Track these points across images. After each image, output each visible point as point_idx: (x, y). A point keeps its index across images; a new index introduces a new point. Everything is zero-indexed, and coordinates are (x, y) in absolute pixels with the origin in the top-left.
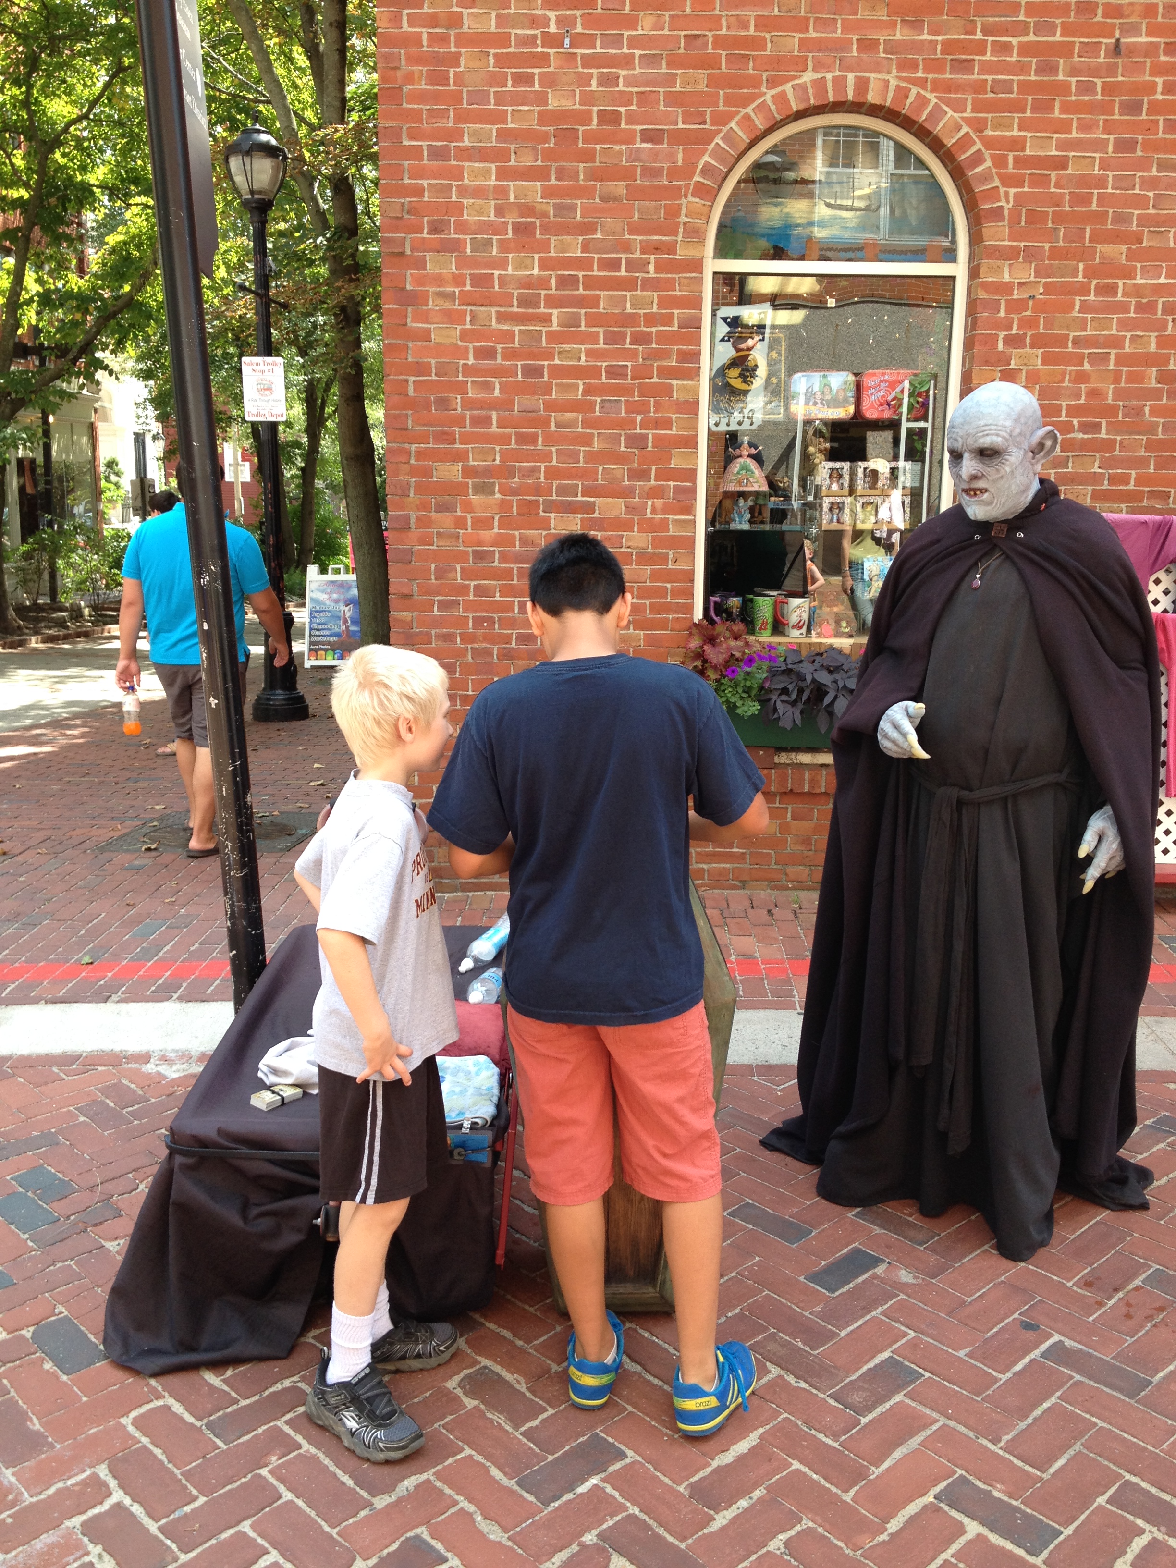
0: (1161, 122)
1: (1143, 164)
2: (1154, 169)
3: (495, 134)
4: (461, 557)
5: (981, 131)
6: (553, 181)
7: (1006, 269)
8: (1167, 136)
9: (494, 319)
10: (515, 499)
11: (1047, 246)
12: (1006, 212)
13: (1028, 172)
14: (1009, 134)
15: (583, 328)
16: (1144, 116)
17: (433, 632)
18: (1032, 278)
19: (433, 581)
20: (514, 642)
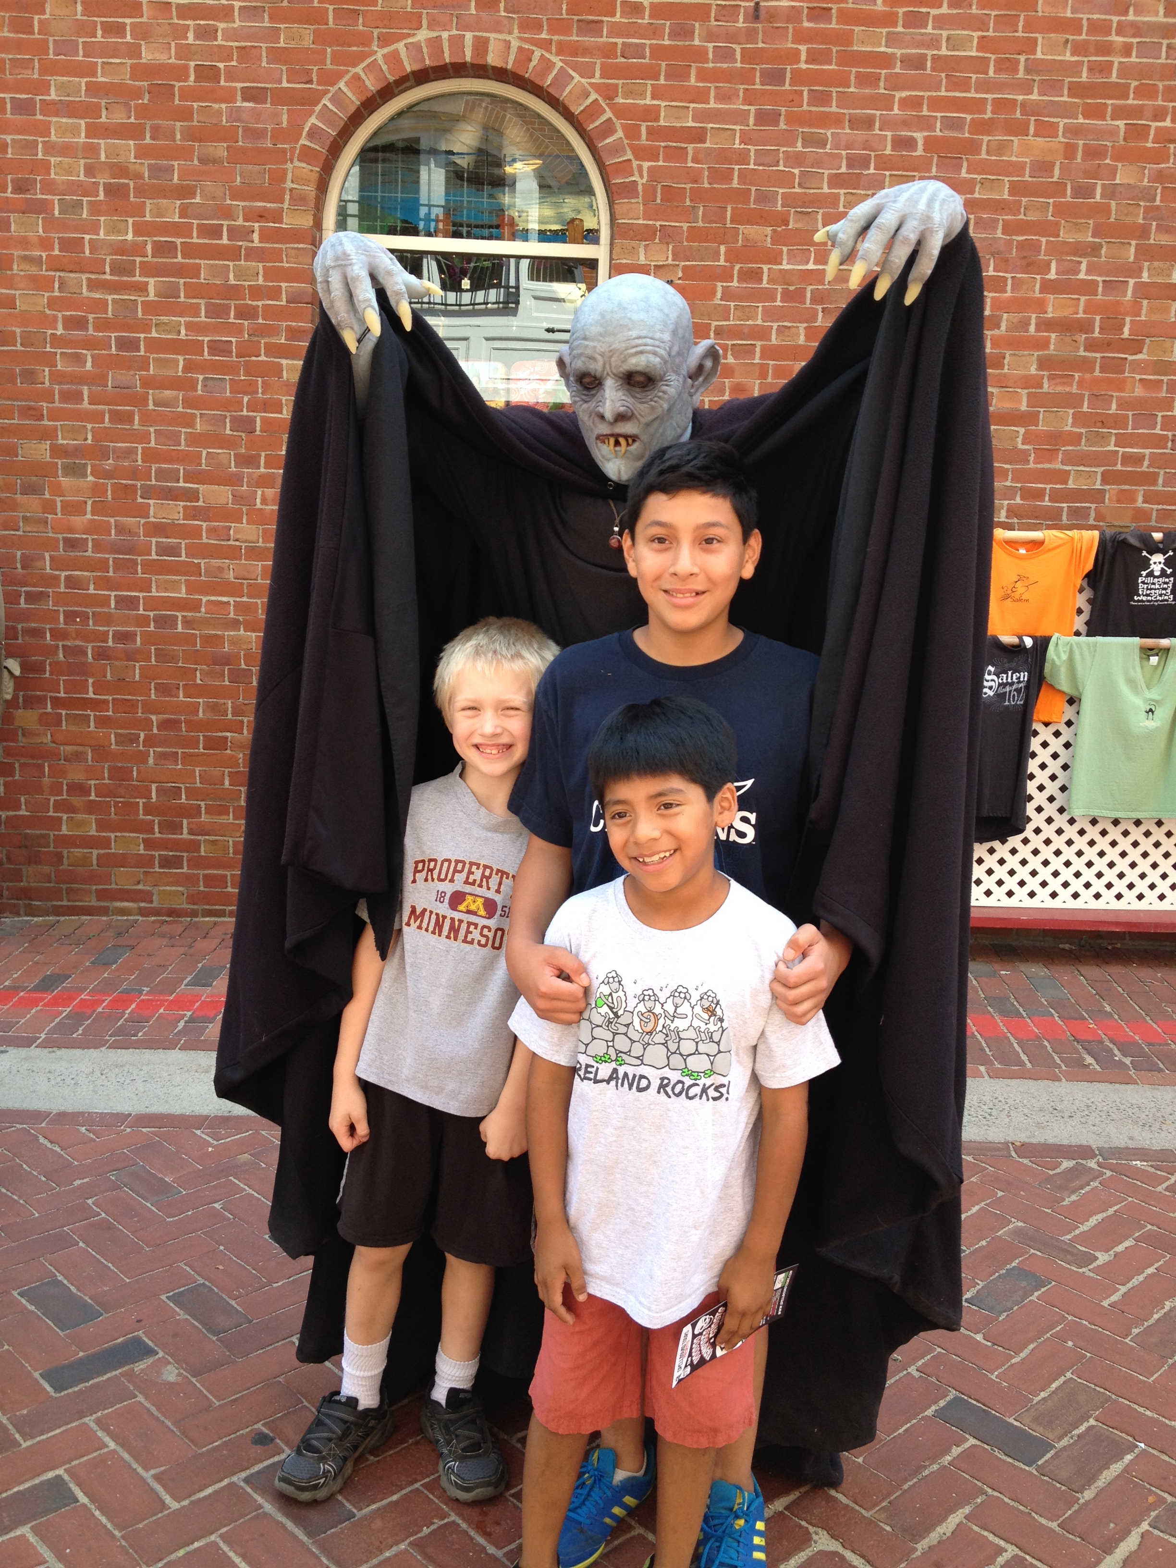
0: (805, 94)
1: (788, 138)
2: (799, 144)
3: (84, 88)
4: (50, 544)
5: (611, 98)
6: (148, 140)
7: (642, 251)
8: (813, 109)
9: (84, 287)
10: (109, 482)
11: (685, 226)
12: (640, 188)
13: (663, 144)
14: (642, 102)
15: (182, 299)
16: (787, 87)
17: (20, 626)
18: (670, 261)
19: (20, 570)
20: (110, 640)
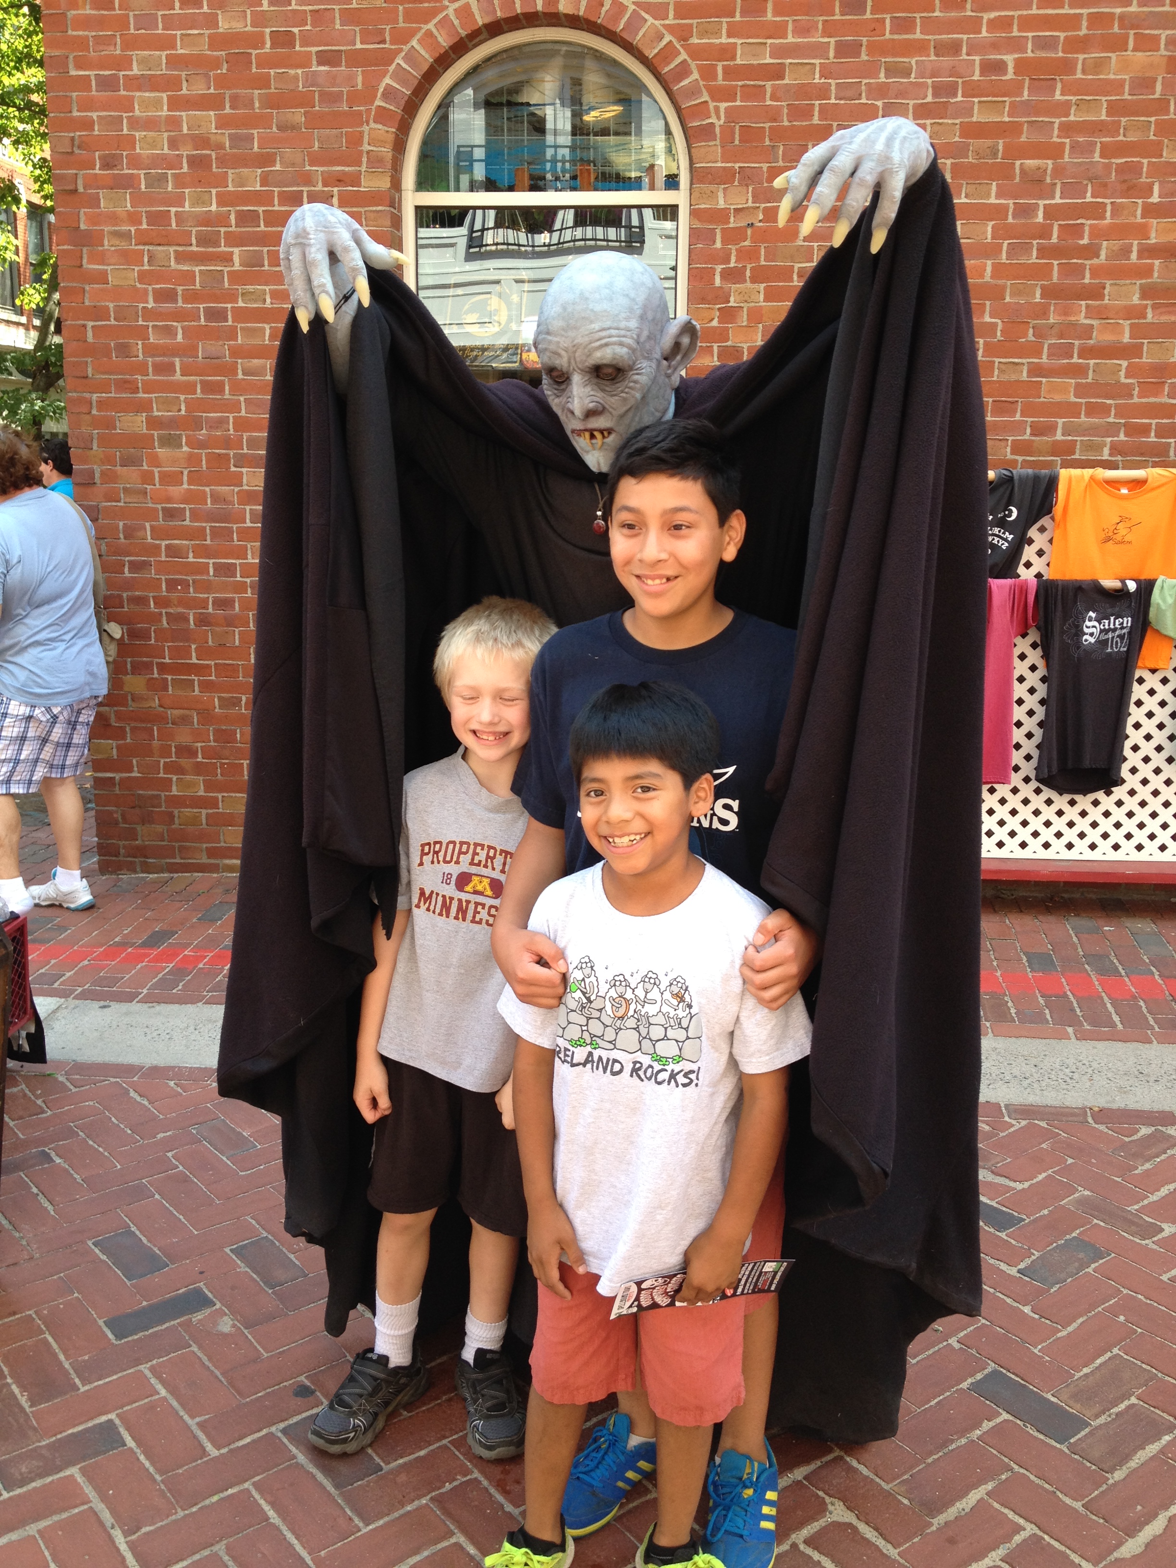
0: (888, 22)
1: (870, 70)
2: (882, 75)
3: (164, 61)
4: (150, 515)
5: (685, 39)
6: (228, 110)
7: (721, 195)
8: (896, 37)
9: (172, 259)
10: (204, 452)
11: (765, 166)
12: (718, 130)
13: (740, 83)
14: (717, 41)
15: (266, 268)
16: (868, 15)
17: (125, 595)
18: (750, 204)
19: (122, 540)
20: (210, 606)
